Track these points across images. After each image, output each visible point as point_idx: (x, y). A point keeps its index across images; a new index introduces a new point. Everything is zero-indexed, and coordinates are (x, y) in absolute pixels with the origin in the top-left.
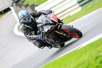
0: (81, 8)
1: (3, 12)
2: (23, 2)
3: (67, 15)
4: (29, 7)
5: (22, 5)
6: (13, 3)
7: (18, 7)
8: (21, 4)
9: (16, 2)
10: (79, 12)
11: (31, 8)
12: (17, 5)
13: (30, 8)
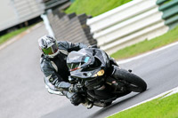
0: (167, 28)
1: (26, 24)
2: (65, 9)
3: (142, 39)
4: (76, 18)
5: (64, 14)
6: (46, 10)
7: (56, 16)
8: (62, 12)
9: (53, 8)
10: (165, 35)
11: (81, 21)
12: (54, 14)
13: (78, 21)
